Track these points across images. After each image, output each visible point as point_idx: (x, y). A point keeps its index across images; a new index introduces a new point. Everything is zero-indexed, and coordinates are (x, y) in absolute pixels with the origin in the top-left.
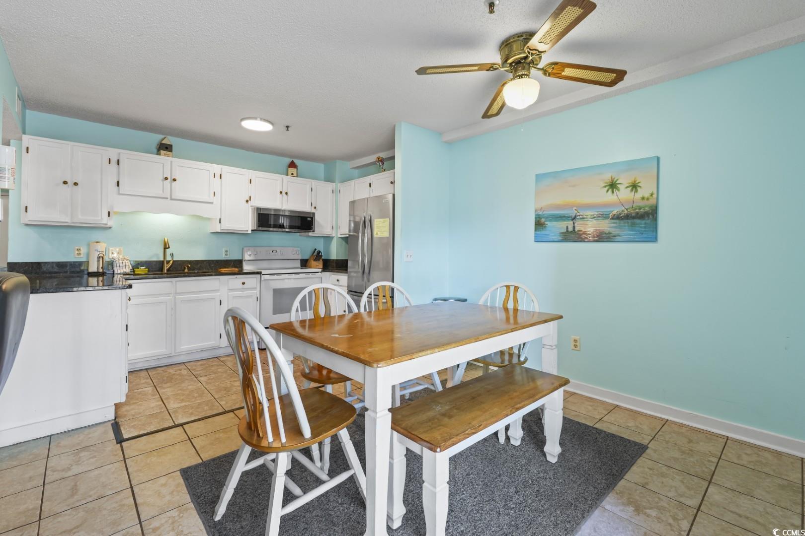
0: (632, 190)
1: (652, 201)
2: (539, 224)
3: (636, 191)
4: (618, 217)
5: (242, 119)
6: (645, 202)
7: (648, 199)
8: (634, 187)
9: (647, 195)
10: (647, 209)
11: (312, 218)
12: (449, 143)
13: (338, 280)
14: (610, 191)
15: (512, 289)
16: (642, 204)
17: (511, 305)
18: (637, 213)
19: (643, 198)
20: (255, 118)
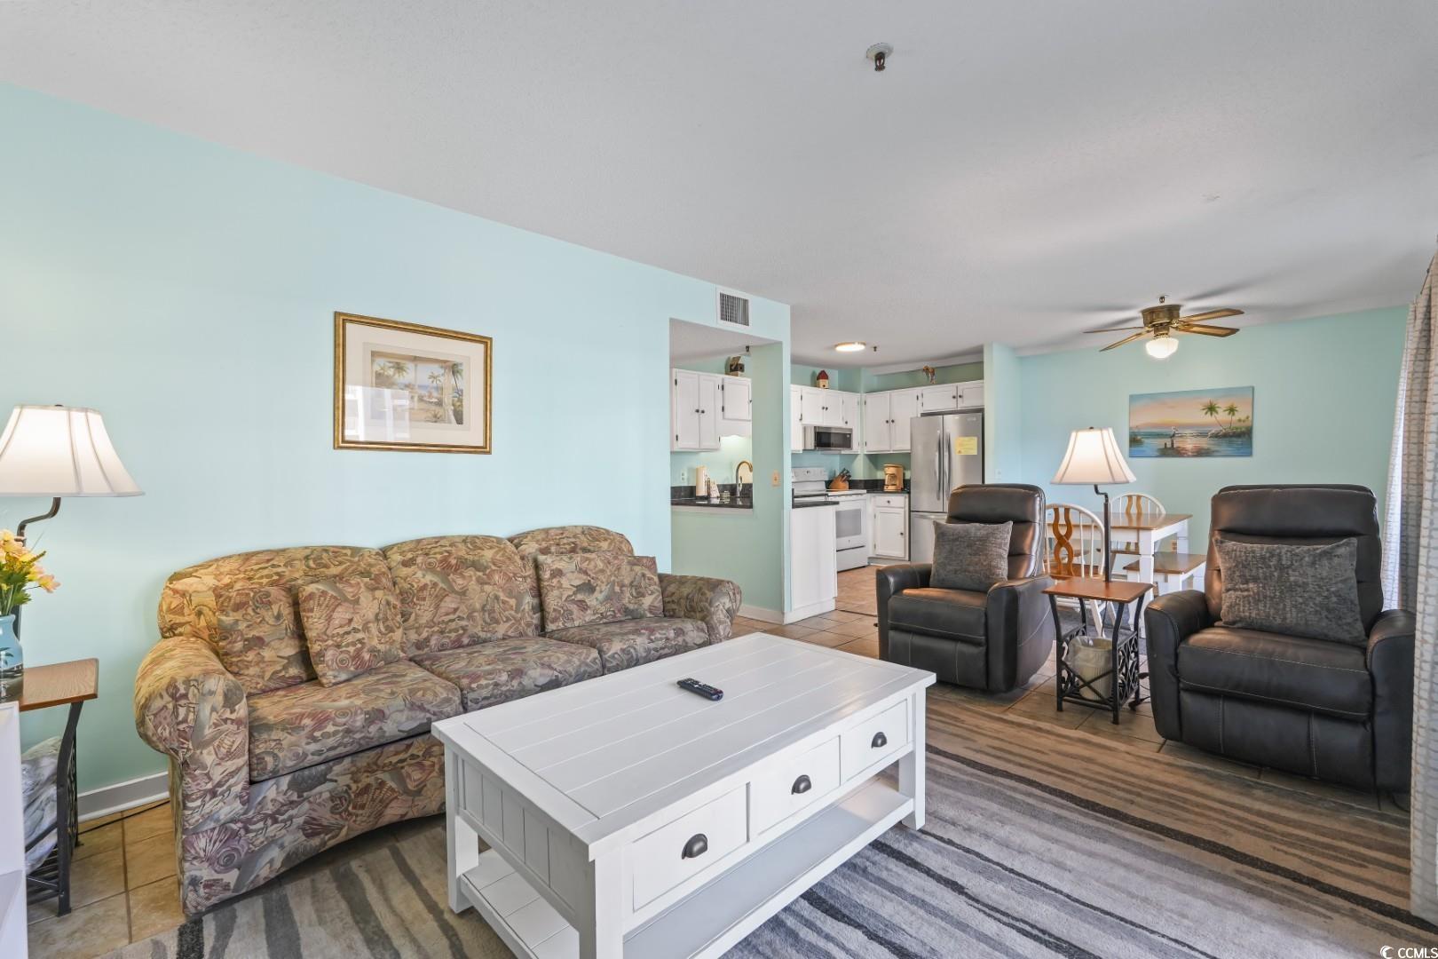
0: (1229, 413)
1: (1248, 424)
2: (1135, 441)
3: (1234, 414)
4: (1216, 436)
5: (836, 346)
6: (1242, 424)
7: (1244, 421)
8: (1232, 410)
9: (1243, 418)
10: (1243, 429)
11: (850, 434)
12: (1021, 359)
13: (889, 502)
14: (1209, 413)
15: (1134, 499)
16: (1238, 425)
17: (1134, 510)
18: (1234, 433)
19: (1240, 420)
20: (854, 343)
